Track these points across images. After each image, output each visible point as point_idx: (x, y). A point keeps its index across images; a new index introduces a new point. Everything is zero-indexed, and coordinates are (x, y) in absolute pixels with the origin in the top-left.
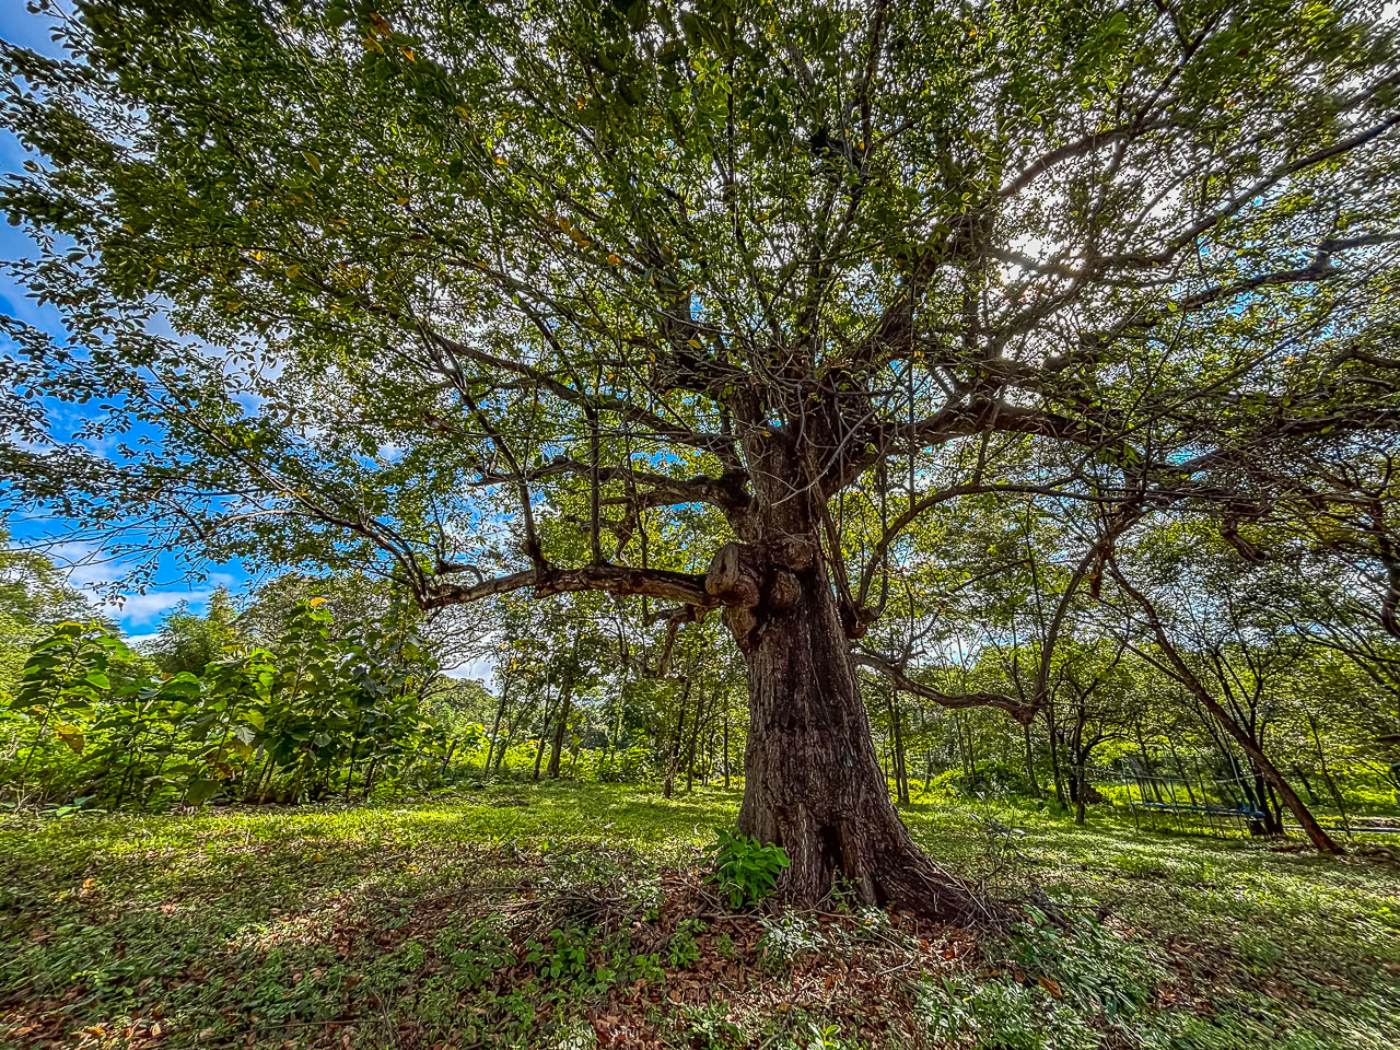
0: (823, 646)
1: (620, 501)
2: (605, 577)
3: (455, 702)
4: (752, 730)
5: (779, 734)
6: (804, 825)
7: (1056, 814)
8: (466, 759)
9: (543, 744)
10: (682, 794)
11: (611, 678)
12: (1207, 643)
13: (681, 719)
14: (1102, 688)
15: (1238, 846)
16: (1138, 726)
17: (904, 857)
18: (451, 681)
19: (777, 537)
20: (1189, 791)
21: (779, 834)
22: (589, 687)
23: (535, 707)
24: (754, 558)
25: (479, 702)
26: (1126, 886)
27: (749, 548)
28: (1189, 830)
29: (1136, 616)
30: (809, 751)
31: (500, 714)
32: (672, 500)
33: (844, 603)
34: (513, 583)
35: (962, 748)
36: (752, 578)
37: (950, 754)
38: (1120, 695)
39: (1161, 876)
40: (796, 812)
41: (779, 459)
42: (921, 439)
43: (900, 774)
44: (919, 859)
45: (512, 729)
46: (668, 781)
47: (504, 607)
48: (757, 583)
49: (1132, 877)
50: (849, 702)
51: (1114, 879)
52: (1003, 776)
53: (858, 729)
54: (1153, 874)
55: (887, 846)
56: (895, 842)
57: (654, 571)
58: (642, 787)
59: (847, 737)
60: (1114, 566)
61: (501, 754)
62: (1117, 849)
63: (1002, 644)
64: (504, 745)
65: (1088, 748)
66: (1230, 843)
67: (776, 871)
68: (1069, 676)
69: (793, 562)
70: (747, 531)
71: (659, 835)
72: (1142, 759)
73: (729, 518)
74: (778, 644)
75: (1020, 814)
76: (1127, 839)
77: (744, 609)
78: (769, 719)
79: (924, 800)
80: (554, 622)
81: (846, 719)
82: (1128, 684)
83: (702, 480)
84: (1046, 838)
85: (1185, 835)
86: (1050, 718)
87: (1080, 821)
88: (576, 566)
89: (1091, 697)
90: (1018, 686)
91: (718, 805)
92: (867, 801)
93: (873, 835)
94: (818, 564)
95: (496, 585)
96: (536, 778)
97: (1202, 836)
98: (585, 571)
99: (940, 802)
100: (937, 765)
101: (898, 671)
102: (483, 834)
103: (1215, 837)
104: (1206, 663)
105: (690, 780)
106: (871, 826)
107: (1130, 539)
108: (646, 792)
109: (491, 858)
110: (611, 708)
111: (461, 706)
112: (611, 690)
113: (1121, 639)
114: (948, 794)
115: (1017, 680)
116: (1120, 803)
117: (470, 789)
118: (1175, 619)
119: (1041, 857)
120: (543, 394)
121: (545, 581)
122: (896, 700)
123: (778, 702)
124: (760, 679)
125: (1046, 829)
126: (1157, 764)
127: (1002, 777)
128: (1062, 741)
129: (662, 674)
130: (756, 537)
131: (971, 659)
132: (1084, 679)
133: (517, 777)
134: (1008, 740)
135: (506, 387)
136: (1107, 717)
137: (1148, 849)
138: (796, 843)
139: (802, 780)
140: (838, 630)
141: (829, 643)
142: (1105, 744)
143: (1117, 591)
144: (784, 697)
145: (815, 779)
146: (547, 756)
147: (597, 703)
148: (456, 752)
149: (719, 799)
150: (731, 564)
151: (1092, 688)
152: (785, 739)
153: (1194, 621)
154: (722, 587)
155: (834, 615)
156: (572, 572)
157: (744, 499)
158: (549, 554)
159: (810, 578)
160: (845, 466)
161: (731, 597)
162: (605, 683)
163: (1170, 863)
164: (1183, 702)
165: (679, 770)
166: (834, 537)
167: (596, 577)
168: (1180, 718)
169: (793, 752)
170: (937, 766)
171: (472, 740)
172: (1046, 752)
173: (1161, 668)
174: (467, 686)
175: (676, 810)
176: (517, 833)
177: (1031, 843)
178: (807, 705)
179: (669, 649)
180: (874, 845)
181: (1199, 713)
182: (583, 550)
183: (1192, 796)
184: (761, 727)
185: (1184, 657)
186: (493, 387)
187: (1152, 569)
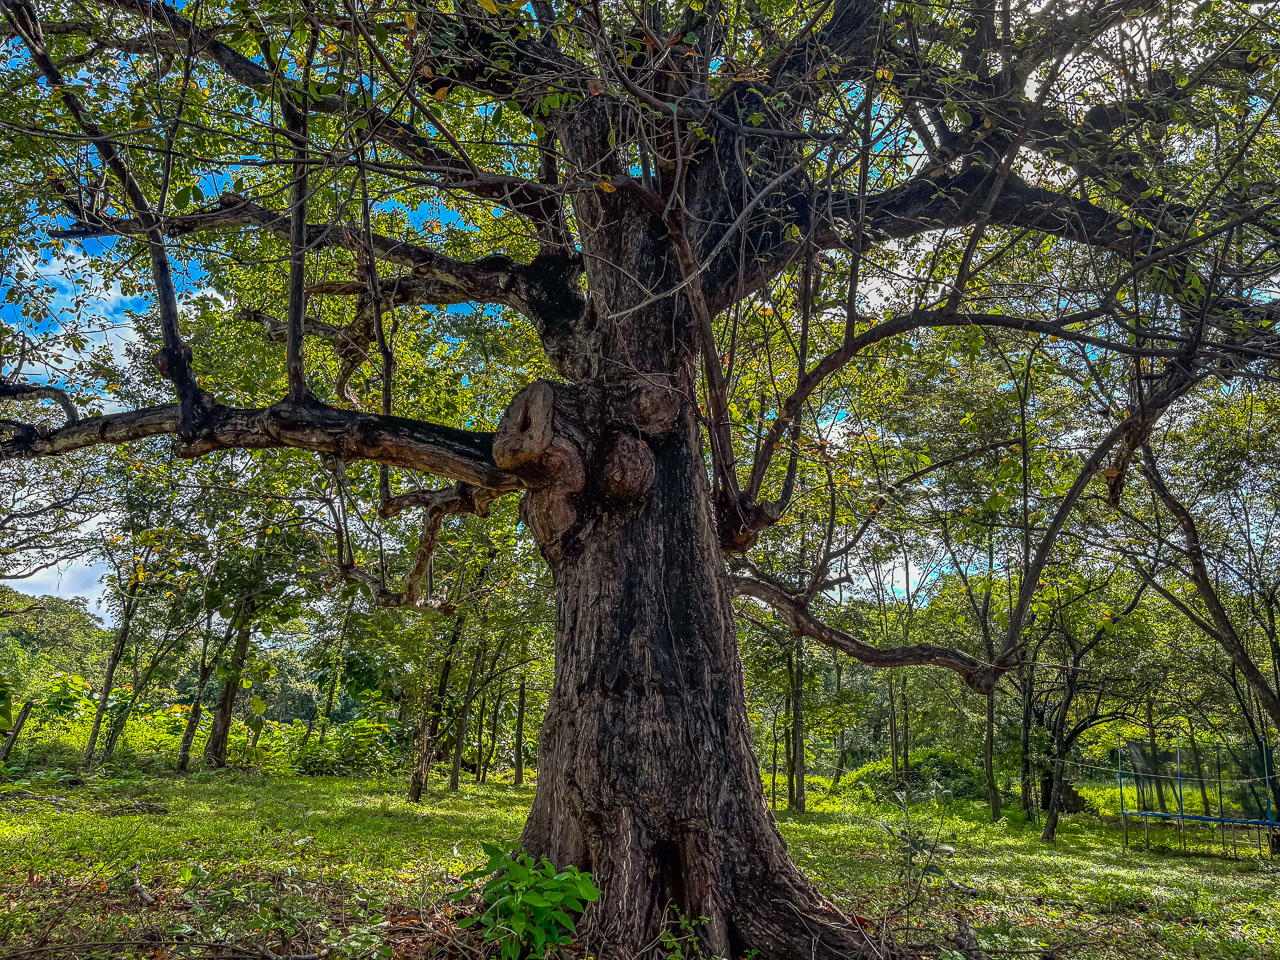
0: (682, 561)
1: (347, 290)
2: (310, 425)
3: (31, 637)
4: (558, 693)
5: (599, 700)
6: (628, 840)
7: (1016, 827)
8: (49, 735)
9: (197, 712)
10: (440, 796)
11: (322, 605)
12: (1262, 584)
13: (445, 674)
14: (1107, 645)
15: (1250, 868)
16: (1151, 702)
17: (775, 886)
18: (22, 598)
19: (624, 376)
20: (1204, 795)
21: (587, 853)
22: (284, 618)
23: (183, 649)
24: (580, 411)
25: (78, 638)
26: (1090, 922)
27: (574, 392)
28: (1192, 848)
29: (1172, 538)
30: (646, 727)
31: (116, 659)
32: (442, 295)
33: (724, 493)
34: (136, 425)
35: (894, 730)
36: (576, 443)
37: (876, 738)
38: (1130, 656)
39: (1142, 909)
40: (617, 820)
41: (636, 237)
42: (875, 225)
43: (795, 767)
44: (800, 889)
45: (140, 687)
46: (418, 775)
47: (121, 471)
48: (581, 452)
49: (1103, 912)
50: (715, 652)
51: (1077, 915)
52: (948, 771)
53: (726, 694)
54: (1131, 907)
55: (752, 871)
56: (766, 865)
57: (404, 422)
58: (374, 785)
59: (708, 706)
60: (1150, 459)
61: (118, 726)
62: (1091, 876)
63: (971, 572)
64: (123, 711)
65: (1077, 732)
66: (1241, 864)
67: (578, 908)
68: (1060, 626)
69: (645, 421)
70: (574, 362)
71: (395, 859)
72: (1149, 750)
73: (545, 335)
74: (610, 555)
75: (965, 826)
76: (1108, 862)
77: (558, 495)
78: (585, 675)
79: (827, 807)
80: (219, 501)
81: (707, 677)
82: (1144, 639)
83: (496, 263)
84: (997, 861)
85: (1186, 855)
86: (1027, 687)
87: (1049, 837)
88: (260, 404)
89: (1090, 656)
90: (986, 637)
91: (500, 813)
92: (729, 804)
93: (733, 854)
94: (686, 426)
95: (103, 428)
96: (182, 767)
97: (1208, 856)
98: (274, 413)
99: (850, 809)
100: (854, 754)
101: (800, 607)
102: (78, 859)
103: (1224, 857)
104: (1255, 612)
105: (454, 774)
106: (732, 841)
107: (1180, 418)
108: (379, 792)
109: (90, 896)
110: (323, 653)
111: (43, 643)
112: (322, 625)
113: (1142, 572)
114: (864, 798)
115: (985, 630)
116: (1108, 812)
117: (58, 786)
118: (1225, 546)
119: (984, 888)
120: (204, 70)
121: (200, 428)
122: (800, 654)
123: (603, 649)
124: (575, 613)
125: (999, 848)
126: (1168, 756)
127: (947, 774)
128: (1040, 723)
129: (412, 599)
130: (586, 373)
131: (922, 593)
132: (1083, 632)
133: (147, 767)
134: (963, 719)
135: (128, 47)
136: (1108, 686)
137: (1132, 874)
138: (612, 867)
139: (631, 772)
140: (708, 536)
141: (692, 557)
142: (1102, 727)
143: (1149, 500)
144: (613, 642)
145: (651, 770)
146: (203, 731)
147: (299, 647)
148: (31, 723)
149: (502, 803)
150: (539, 415)
151: (1092, 644)
152: (609, 708)
153: (1251, 549)
154: (522, 457)
155: (706, 512)
156: (251, 413)
157: (572, 305)
158: (209, 378)
159: (670, 449)
160: (748, 259)
161: (535, 473)
162: (313, 613)
163: (1157, 892)
164: (1215, 669)
165: (439, 758)
166: (717, 382)
167: (291, 425)
168: (1209, 692)
169: (618, 728)
170: (852, 756)
171: (63, 704)
172: (1015, 738)
173: (1193, 618)
174: (54, 610)
175: (427, 820)
176: (142, 857)
177: (973, 869)
178: (648, 655)
179: (424, 556)
180: (733, 870)
181: (1234, 684)
182: (275, 375)
183: (1206, 802)
184: (571, 688)
185: (1229, 603)
186: (102, 45)
187: (1205, 467)
